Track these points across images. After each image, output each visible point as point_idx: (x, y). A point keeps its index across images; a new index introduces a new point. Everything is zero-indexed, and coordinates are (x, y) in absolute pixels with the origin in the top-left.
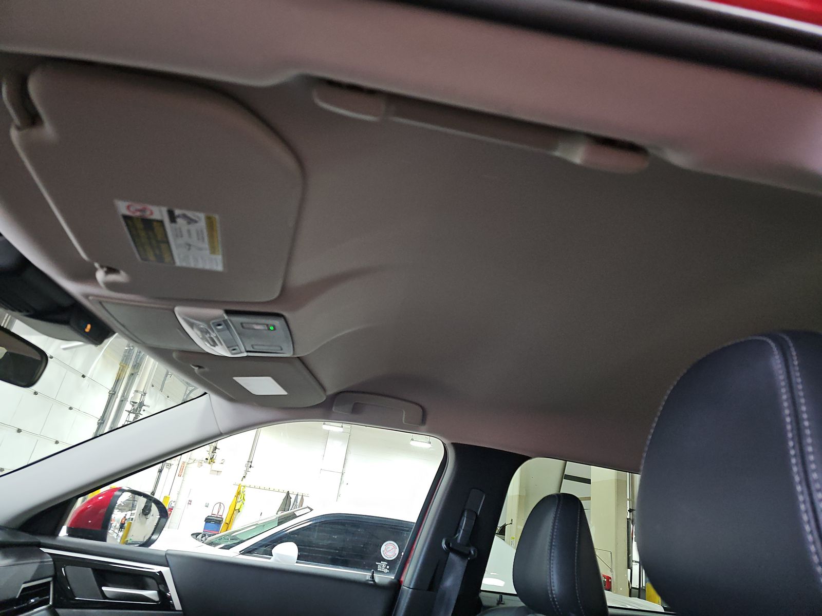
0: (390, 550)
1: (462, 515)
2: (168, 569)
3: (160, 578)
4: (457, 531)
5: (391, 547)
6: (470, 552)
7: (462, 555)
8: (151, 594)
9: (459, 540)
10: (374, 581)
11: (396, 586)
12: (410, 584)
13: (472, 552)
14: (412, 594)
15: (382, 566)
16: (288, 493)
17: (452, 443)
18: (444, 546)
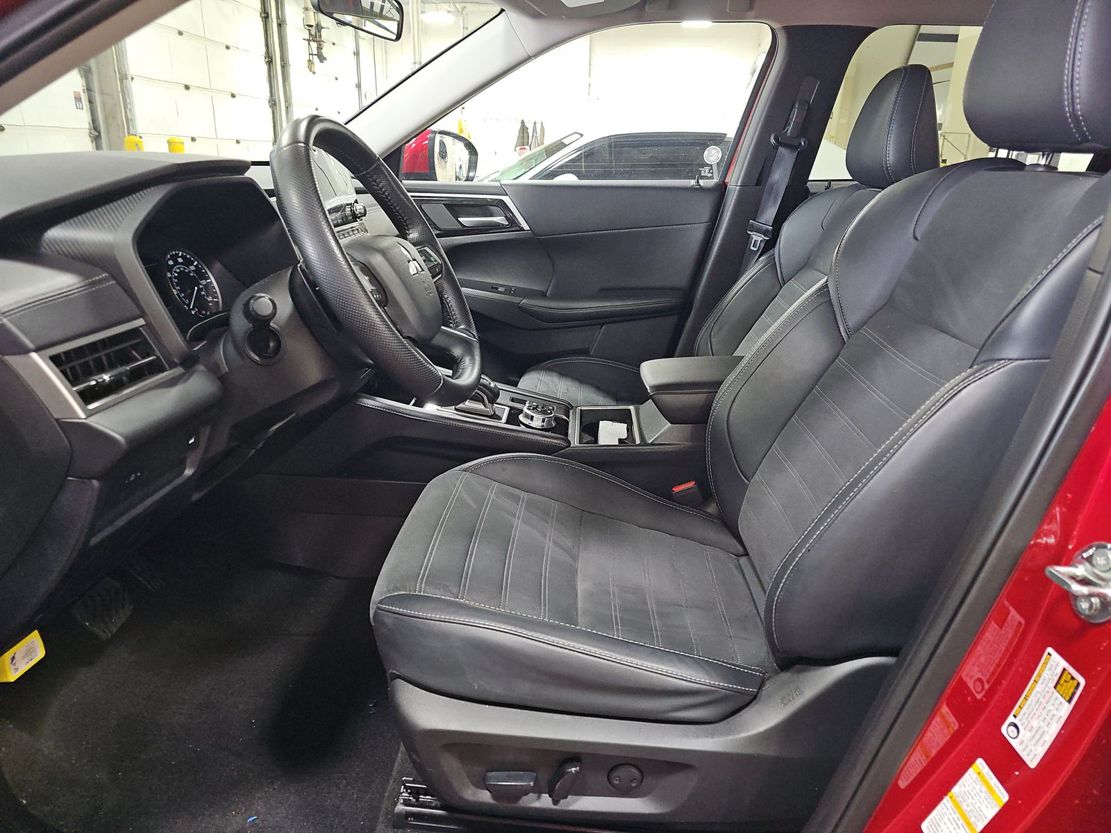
0: (713, 155)
1: (793, 106)
2: (507, 197)
3: (503, 205)
4: (787, 123)
5: (714, 152)
6: (801, 143)
7: (792, 147)
8: (499, 219)
9: (789, 133)
10: (700, 185)
11: (722, 188)
12: (737, 183)
13: (802, 143)
14: (740, 191)
15: (705, 171)
16: (523, 122)
17: (784, 27)
18: (772, 141)
